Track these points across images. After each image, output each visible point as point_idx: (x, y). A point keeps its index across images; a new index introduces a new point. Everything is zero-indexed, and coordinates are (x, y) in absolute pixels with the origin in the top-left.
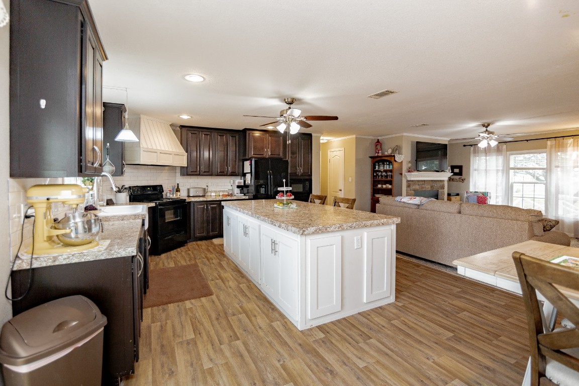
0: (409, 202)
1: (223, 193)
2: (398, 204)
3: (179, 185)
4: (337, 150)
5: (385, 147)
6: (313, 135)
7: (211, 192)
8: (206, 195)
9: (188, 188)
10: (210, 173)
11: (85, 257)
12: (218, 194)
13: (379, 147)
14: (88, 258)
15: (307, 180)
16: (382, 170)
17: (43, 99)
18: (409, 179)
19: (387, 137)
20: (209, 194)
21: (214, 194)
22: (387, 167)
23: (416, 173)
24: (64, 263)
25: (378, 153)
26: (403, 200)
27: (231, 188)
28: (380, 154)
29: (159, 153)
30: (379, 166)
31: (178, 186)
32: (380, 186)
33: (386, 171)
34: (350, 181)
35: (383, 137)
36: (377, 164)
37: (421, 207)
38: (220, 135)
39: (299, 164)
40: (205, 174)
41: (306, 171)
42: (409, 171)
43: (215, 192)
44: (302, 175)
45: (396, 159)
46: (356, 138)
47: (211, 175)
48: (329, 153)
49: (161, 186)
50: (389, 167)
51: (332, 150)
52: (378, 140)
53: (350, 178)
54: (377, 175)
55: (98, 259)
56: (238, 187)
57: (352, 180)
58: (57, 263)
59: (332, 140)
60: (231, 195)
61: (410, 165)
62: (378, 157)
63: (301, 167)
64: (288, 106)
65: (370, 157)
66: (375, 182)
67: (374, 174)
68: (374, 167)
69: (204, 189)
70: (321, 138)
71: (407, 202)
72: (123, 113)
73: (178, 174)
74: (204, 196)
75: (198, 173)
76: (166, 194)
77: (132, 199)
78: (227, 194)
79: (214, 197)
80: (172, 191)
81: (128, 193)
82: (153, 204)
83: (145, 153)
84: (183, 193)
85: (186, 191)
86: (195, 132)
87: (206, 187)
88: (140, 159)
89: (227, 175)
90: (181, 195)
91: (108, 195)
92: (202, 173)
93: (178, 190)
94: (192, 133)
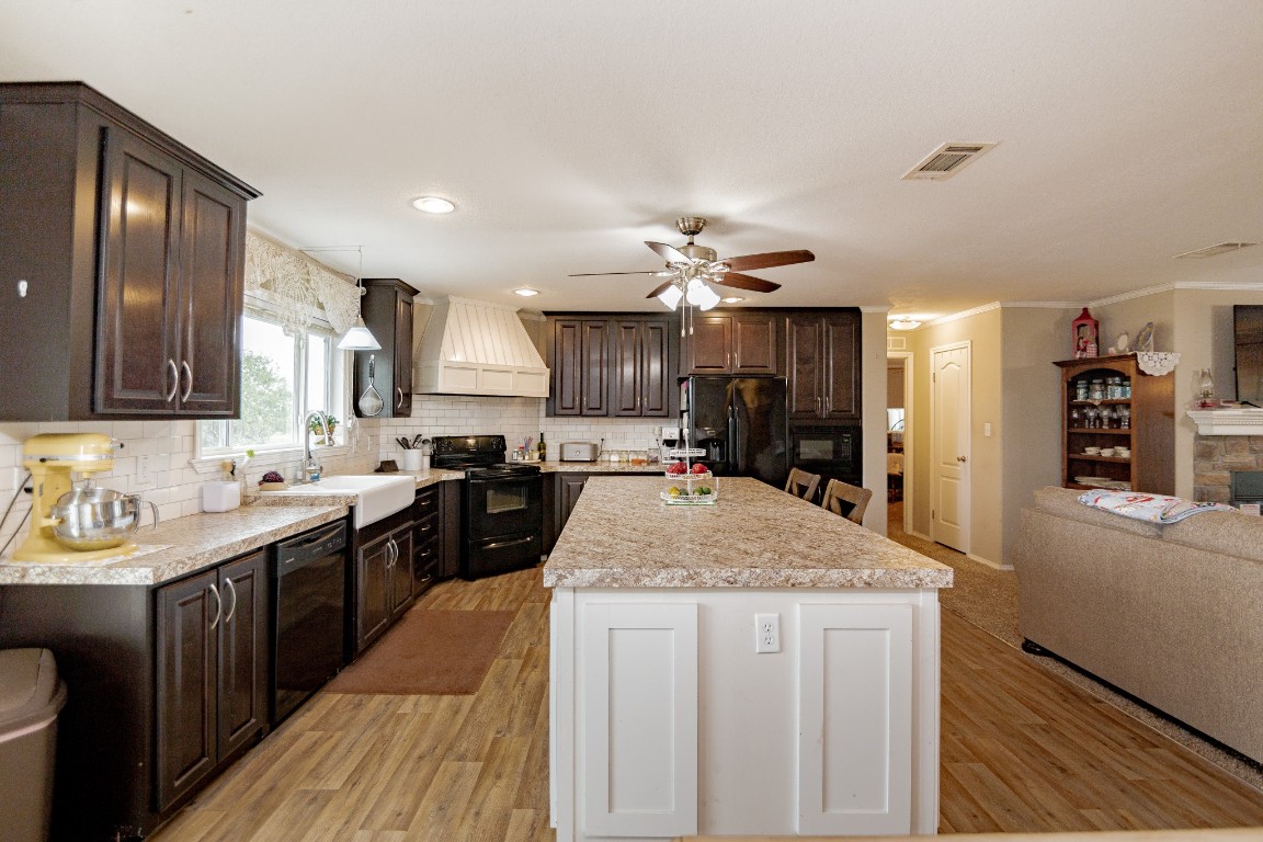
0: (1123, 511)
1: (635, 457)
2: (1090, 515)
3: (545, 437)
4: (953, 346)
5: (1107, 330)
6: (864, 310)
7: (611, 452)
8: (599, 459)
9: (563, 441)
10: (604, 412)
11: (68, 576)
13: (1088, 332)
14: (74, 578)
15: (846, 429)
16: (1097, 403)
17: (23, 279)
18: (1203, 431)
19: (1115, 299)
20: (605, 457)
21: (616, 458)
22: (1117, 394)
23: (1236, 412)
24: (37, 581)
25: (1084, 350)
26: (1101, 503)
27: (655, 446)
28: (1091, 352)
29: (480, 372)
30: (1088, 390)
31: (542, 440)
32: (1091, 451)
33: (1113, 406)
34: (988, 434)
35: (1104, 302)
36: (1081, 384)
37: (1167, 533)
38: (625, 328)
39: (820, 390)
40: (592, 412)
41: (843, 406)
42: (1204, 406)
43: (620, 453)
44: (830, 417)
45: (1142, 367)
46: (1004, 310)
47: (606, 416)
48: (932, 353)
49: (502, 437)
50: (1124, 394)
51: (940, 348)
52: (1085, 310)
53: (988, 426)
54: (1085, 416)
55: (87, 582)
56: (668, 443)
57: (993, 431)
58: (27, 581)
59: (937, 322)
60: (655, 461)
61: (1208, 385)
62: (1083, 361)
63: (828, 395)
64: (687, 239)
65: (1057, 364)
66: (1075, 438)
67: (1070, 414)
68: (1072, 394)
69: (595, 447)
70: (890, 317)
71: (1117, 510)
72: (401, 296)
73: (543, 413)
74: (595, 461)
75: (578, 412)
76: (512, 455)
77: (436, 463)
78: (645, 458)
79: (616, 465)
80: (524, 450)
81: (428, 449)
82: (460, 475)
83: (448, 371)
84: (552, 454)
85: (558, 451)
86: (572, 323)
87: (598, 442)
88: (437, 383)
89: (640, 416)
90: (547, 459)
91: (390, 452)
92: (585, 411)
93: (542, 447)
94: (564, 327)
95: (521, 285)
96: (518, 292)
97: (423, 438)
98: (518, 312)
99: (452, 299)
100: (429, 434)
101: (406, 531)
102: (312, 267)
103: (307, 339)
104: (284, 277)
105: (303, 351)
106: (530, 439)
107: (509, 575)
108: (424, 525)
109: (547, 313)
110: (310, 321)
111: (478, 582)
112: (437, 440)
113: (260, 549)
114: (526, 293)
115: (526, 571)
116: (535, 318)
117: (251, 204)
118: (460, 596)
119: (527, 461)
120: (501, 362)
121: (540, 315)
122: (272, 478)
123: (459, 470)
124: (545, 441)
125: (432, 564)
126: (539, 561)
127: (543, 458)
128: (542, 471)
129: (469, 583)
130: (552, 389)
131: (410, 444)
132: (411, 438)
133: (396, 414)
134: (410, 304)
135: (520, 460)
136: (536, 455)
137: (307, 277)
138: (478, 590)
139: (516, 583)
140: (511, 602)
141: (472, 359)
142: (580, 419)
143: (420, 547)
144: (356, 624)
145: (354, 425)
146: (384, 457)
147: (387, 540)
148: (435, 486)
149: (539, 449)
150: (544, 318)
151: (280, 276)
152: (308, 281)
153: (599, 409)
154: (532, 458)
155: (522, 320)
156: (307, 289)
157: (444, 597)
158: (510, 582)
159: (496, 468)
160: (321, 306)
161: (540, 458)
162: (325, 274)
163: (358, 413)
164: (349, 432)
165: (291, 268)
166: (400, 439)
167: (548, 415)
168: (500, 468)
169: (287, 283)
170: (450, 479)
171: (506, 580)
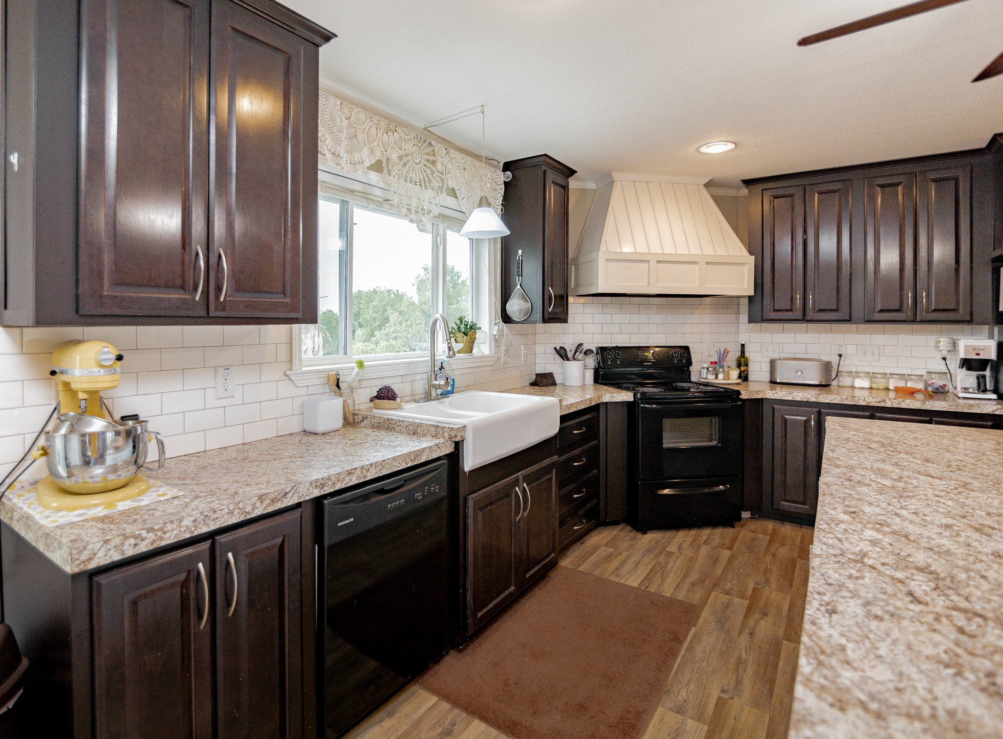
1: (901, 384)
3: (747, 348)
7: (857, 374)
8: (834, 383)
9: (775, 356)
10: (844, 314)
12: (881, 383)
20: (846, 381)
21: (866, 384)
27: (941, 368)
29: (653, 263)
31: (743, 352)
40: (822, 316)
43: (872, 376)
47: (849, 320)
49: (687, 348)
56: (968, 364)
60: (940, 392)
69: (827, 367)
72: (551, 176)
73: (744, 317)
74: (827, 386)
75: (798, 314)
76: (700, 371)
77: (602, 377)
78: (920, 386)
79: (866, 393)
80: (716, 366)
81: (591, 362)
82: (626, 396)
83: (610, 264)
84: (759, 371)
85: (766, 367)
86: (790, 191)
87: (834, 360)
88: (597, 282)
89: (914, 321)
90: (751, 378)
91: (547, 363)
92: (810, 315)
93: (742, 362)
94: (776, 197)
95: (706, 133)
96: (704, 150)
97: (585, 347)
98: (707, 185)
99: (615, 175)
100: (592, 343)
101: (547, 470)
102: (438, 147)
103: (445, 235)
104: (400, 158)
105: (441, 248)
106: (726, 352)
107: (693, 532)
108: (577, 458)
109: (748, 183)
110: (436, 211)
111: (651, 536)
112: (602, 350)
113: (299, 505)
114: (718, 148)
115: (719, 531)
116: (732, 193)
117: (324, 51)
118: (625, 554)
119: (721, 379)
120: (682, 250)
121: (738, 188)
122: (386, 395)
123: (627, 389)
124: (747, 355)
125: (589, 506)
126: (739, 518)
127: (744, 377)
128: (744, 396)
129: (639, 535)
130: (759, 285)
131: (570, 355)
132: (570, 348)
133: (547, 319)
134: (565, 188)
135: (711, 378)
136: (735, 374)
137: (431, 158)
138: (649, 551)
139: (704, 550)
140: (693, 584)
141: (642, 249)
142: (803, 326)
143: (570, 487)
144: (465, 598)
145: (501, 331)
146: (540, 370)
147: (516, 482)
148: (595, 409)
149: (739, 366)
150: (745, 191)
151: (394, 156)
152: (434, 163)
153: (836, 310)
154: (729, 378)
155: (714, 198)
156: (433, 172)
157: (604, 551)
158: (695, 545)
159: (677, 389)
160: (453, 193)
161: (740, 377)
162: (458, 156)
163: (506, 318)
164: (496, 340)
165: (409, 147)
166: (558, 348)
167: (750, 321)
168: (683, 390)
169: (405, 165)
170: (613, 400)
171: (689, 540)
